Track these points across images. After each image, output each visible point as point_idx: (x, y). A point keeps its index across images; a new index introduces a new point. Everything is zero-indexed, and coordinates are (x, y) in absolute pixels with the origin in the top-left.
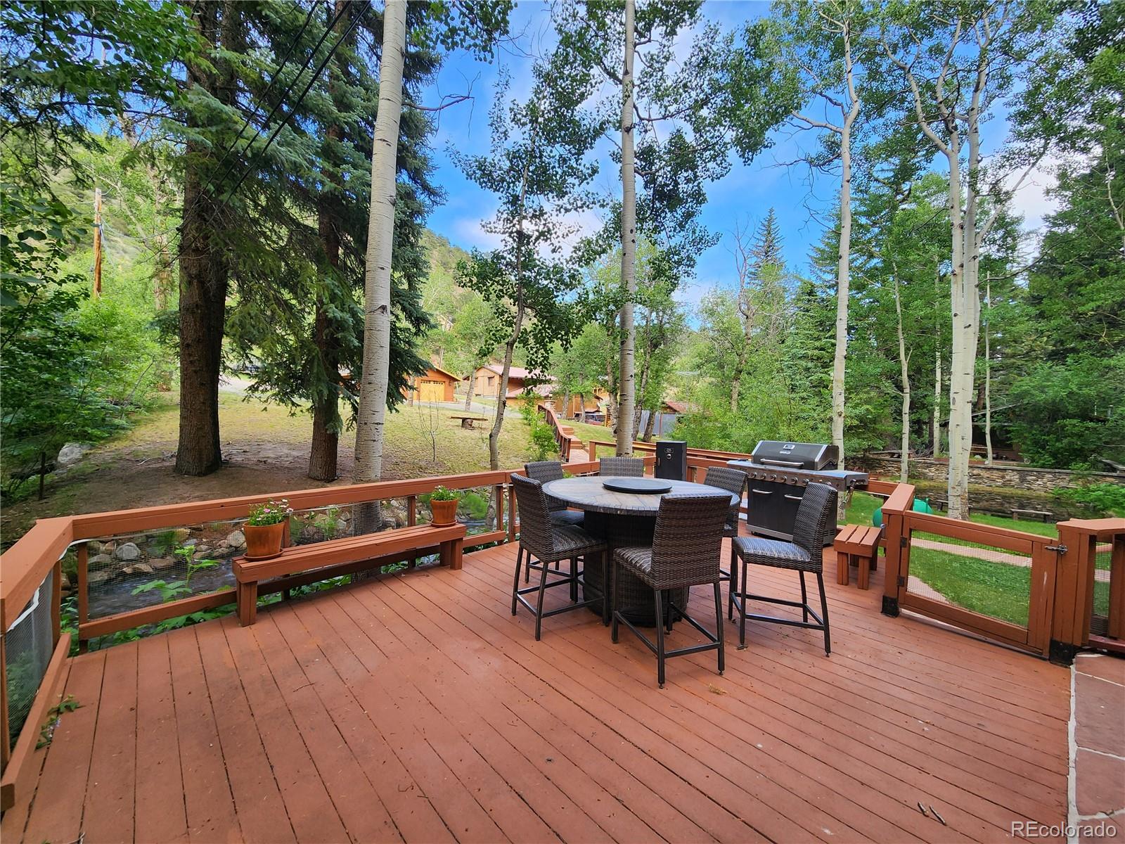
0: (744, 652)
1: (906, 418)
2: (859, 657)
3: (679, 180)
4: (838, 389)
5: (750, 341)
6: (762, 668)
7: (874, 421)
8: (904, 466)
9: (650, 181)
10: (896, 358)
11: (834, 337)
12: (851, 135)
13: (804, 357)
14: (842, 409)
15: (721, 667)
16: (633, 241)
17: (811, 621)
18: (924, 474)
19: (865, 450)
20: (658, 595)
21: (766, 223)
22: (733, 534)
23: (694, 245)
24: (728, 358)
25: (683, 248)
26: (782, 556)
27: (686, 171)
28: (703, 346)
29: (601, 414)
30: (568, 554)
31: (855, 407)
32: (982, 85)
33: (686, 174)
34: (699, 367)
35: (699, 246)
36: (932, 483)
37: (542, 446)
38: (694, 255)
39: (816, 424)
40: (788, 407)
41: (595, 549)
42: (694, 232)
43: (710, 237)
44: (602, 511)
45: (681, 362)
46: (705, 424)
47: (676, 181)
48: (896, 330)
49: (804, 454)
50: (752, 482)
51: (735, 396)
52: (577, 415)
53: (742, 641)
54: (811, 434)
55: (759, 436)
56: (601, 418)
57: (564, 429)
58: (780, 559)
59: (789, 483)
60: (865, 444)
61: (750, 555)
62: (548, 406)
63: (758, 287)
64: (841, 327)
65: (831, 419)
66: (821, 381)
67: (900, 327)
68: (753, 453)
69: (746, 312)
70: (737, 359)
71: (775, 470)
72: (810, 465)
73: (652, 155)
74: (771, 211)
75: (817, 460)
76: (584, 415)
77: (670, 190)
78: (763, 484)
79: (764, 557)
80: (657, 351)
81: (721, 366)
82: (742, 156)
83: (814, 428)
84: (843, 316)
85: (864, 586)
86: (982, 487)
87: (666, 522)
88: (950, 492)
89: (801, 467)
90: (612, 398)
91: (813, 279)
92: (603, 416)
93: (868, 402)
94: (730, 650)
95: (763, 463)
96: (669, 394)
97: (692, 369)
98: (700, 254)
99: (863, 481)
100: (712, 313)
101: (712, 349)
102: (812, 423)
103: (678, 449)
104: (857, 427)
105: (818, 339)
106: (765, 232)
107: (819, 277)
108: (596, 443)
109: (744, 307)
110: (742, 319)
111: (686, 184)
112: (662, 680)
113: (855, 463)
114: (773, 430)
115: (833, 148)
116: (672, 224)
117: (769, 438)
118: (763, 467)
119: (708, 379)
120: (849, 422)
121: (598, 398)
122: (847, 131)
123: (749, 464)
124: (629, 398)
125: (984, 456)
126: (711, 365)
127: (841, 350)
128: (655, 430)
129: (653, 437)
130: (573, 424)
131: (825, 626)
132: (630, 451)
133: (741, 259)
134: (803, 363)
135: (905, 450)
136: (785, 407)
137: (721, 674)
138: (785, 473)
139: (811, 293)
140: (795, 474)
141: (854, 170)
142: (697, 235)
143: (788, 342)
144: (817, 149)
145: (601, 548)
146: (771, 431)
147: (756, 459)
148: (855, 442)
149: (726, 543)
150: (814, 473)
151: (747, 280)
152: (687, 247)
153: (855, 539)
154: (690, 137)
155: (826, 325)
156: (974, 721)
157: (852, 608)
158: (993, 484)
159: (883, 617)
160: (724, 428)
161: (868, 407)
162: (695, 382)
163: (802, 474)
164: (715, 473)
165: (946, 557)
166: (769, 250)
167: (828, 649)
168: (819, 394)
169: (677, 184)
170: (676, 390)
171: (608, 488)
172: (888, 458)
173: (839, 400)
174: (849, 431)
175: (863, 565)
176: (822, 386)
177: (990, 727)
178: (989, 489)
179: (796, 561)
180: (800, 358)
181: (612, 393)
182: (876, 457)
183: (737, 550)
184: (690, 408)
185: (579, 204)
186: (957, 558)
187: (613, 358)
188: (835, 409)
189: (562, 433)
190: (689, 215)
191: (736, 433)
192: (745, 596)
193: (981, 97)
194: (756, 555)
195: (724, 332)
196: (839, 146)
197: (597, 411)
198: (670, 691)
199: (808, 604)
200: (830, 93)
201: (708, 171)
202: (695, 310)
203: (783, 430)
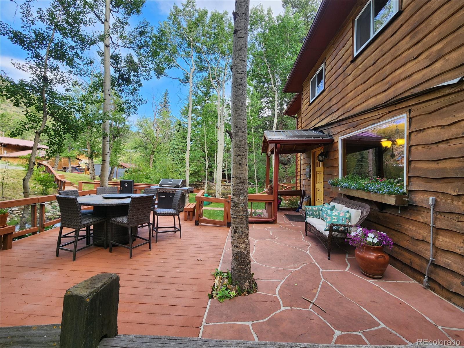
0: (158, 244)
1: (207, 171)
2: (189, 236)
3: (131, 75)
4: (187, 161)
5: (158, 140)
6: (163, 245)
7: (199, 172)
8: (206, 186)
9: (117, 70)
10: (204, 151)
11: (186, 142)
12: (192, 76)
13: (177, 148)
14: (188, 168)
15: (150, 248)
16: (109, 95)
17: (176, 230)
18: (212, 188)
19: (196, 182)
20: (130, 230)
21: (165, 94)
22: (153, 209)
23: (137, 102)
24: (149, 146)
25: (132, 102)
26: (169, 212)
27: (134, 72)
28: (138, 139)
29: (81, 168)
30: (86, 226)
31: (192, 167)
32: (225, 75)
33: (134, 73)
34: (136, 148)
35: (139, 103)
36: (214, 191)
37: (45, 185)
38: (137, 106)
39: (181, 173)
40: (172, 166)
41: (101, 221)
42: (137, 96)
43: (144, 100)
44: (106, 205)
45: (127, 146)
46: (139, 172)
47: (129, 75)
48: (204, 142)
49: (176, 183)
50: (159, 193)
51: (152, 162)
52: (65, 168)
53: (157, 240)
54: (179, 176)
55: (161, 177)
56: (81, 170)
57: (60, 176)
58: (168, 213)
59: (171, 192)
60: (196, 180)
61: (159, 213)
62: (45, 163)
63: (161, 119)
64: (189, 140)
65: (185, 171)
66: (183, 157)
67: (205, 142)
68: (159, 183)
69: (156, 128)
70: (153, 147)
71: (168, 189)
72: (178, 186)
73: (118, 60)
74: (167, 90)
75: (180, 184)
76: (70, 168)
77: (126, 77)
78: (163, 194)
79: (163, 213)
80: (115, 140)
81: (146, 149)
82: (157, 75)
83: (180, 174)
84: (189, 136)
85: (191, 220)
86: (225, 191)
87: (133, 205)
88: (217, 193)
89: (175, 187)
90: (90, 160)
91: (181, 120)
92: (84, 169)
93: (195, 165)
94: (153, 244)
95: (163, 187)
96: (121, 159)
97: (132, 149)
98: (139, 106)
99: (192, 190)
100: (142, 126)
101: (142, 142)
102: (180, 172)
103: (130, 183)
104: (193, 174)
105: (182, 142)
106: (164, 98)
107: (183, 120)
108: (83, 183)
109: (155, 126)
110: (155, 130)
111: (134, 77)
112: (131, 256)
113: (193, 186)
114: (166, 174)
115: (187, 78)
116: (127, 91)
117: (165, 178)
118: (163, 188)
119: (140, 154)
120: (190, 172)
121: (79, 160)
122: (191, 75)
123: (158, 187)
124: (107, 162)
125: (226, 182)
126: (141, 148)
127: (188, 148)
128: (114, 175)
129: (113, 179)
130: (62, 173)
131: (180, 230)
132: (107, 185)
133: (154, 107)
134: (177, 151)
135: (206, 181)
136: (171, 167)
137: (150, 250)
138: (170, 189)
139: (180, 125)
140: (173, 189)
141: (193, 88)
142: (138, 98)
143: (172, 142)
144: (183, 77)
145: (104, 220)
146: (166, 175)
147: (161, 185)
148: (193, 179)
149: (152, 213)
150: (179, 188)
151: (157, 115)
152: (134, 101)
153: (189, 207)
154: (136, 59)
155: (184, 138)
156: (210, 242)
157: (188, 226)
158: (228, 190)
159: (195, 226)
160: (147, 175)
161: (196, 167)
162: (133, 155)
163: (175, 189)
164: (147, 190)
165: (214, 211)
166: (165, 105)
167: (181, 236)
168: (182, 163)
169: (129, 76)
170: (124, 157)
171: (105, 198)
172: (203, 184)
173: (188, 165)
174: (191, 175)
175: (191, 214)
176: (183, 159)
177: (213, 242)
178: (227, 192)
179: (172, 213)
180: (176, 148)
181: (90, 158)
182: (199, 184)
183: (155, 213)
184: (131, 166)
185: (83, 73)
186: (216, 211)
187: (91, 141)
188: (186, 167)
189: (58, 178)
190: (135, 90)
191: (152, 176)
192: (157, 228)
193: (225, 78)
194: (161, 213)
195: (147, 135)
196: (189, 78)
197: (78, 166)
198: (134, 259)
199: (176, 226)
200: (186, 60)
201: (143, 75)
202: (135, 124)
203: (170, 175)
